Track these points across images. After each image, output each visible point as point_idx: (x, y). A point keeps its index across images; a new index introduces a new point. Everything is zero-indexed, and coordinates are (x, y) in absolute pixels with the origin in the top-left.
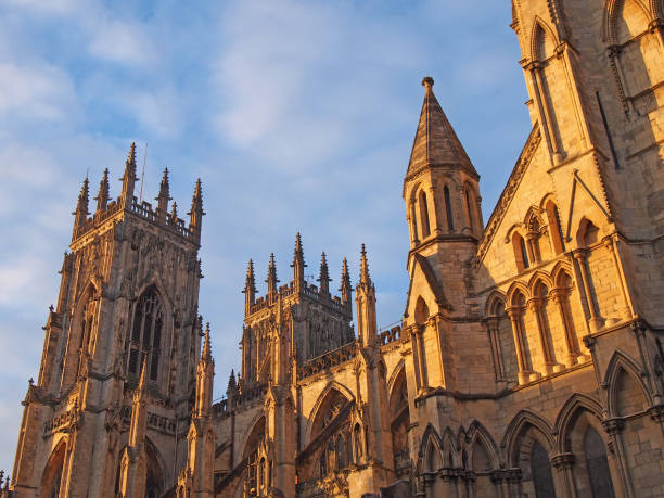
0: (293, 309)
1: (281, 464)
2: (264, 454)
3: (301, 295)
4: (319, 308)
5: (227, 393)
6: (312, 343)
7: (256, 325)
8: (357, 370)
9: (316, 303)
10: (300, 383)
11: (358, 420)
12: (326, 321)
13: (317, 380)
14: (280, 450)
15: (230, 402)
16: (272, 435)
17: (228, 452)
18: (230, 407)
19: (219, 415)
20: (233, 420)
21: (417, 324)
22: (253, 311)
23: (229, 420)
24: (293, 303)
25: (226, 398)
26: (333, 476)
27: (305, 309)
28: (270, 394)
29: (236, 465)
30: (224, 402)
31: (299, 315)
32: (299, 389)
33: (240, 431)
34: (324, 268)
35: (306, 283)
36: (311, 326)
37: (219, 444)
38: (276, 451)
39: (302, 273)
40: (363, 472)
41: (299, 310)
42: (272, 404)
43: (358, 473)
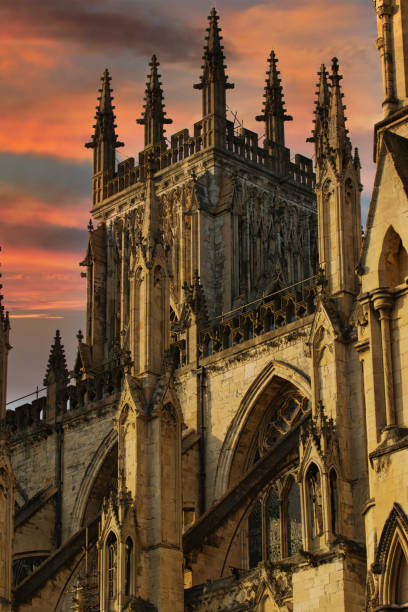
0: (200, 187)
1: (152, 547)
2: (114, 527)
3: (219, 153)
4: (261, 186)
5: (46, 383)
6: (243, 265)
7: (118, 223)
8: (316, 346)
9: (254, 171)
10: (203, 363)
11: (315, 456)
12: (278, 212)
13: (242, 356)
14: (150, 518)
15: (52, 402)
16: (131, 484)
17: (48, 511)
18: (52, 413)
19: (29, 430)
20: (60, 442)
21: (382, 290)
22: (110, 191)
23: (50, 443)
24: (200, 172)
25: (43, 394)
26: (264, 574)
27: (229, 186)
28: (127, 397)
29: (66, 539)
30: (39, 404)
31: (214, 200)
32: (202, 377)
33: (75, 467)
34: (274, 90)
35: (230, 125)
36: (241, 223)
37: (31, 495)
38: (141, 521)
39: (221, 102)
40: (322, 568)
41: (214, 187)
42: (132, 417)
43: (312, 571)
